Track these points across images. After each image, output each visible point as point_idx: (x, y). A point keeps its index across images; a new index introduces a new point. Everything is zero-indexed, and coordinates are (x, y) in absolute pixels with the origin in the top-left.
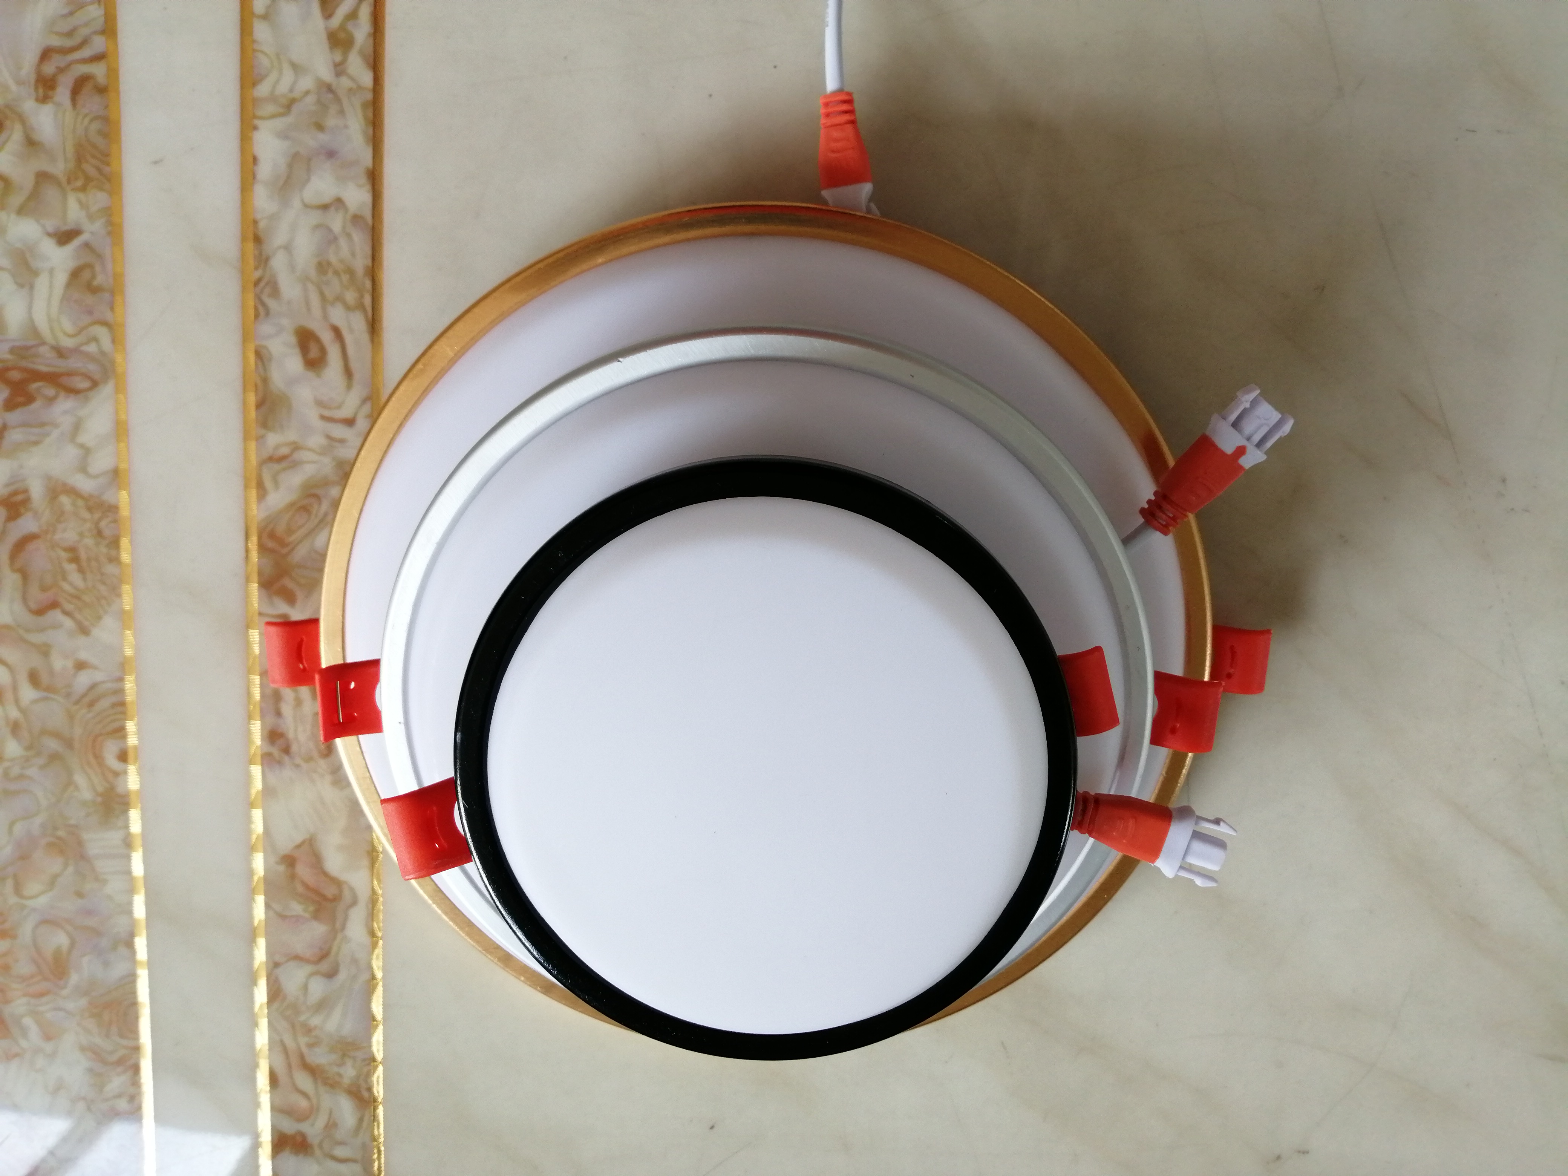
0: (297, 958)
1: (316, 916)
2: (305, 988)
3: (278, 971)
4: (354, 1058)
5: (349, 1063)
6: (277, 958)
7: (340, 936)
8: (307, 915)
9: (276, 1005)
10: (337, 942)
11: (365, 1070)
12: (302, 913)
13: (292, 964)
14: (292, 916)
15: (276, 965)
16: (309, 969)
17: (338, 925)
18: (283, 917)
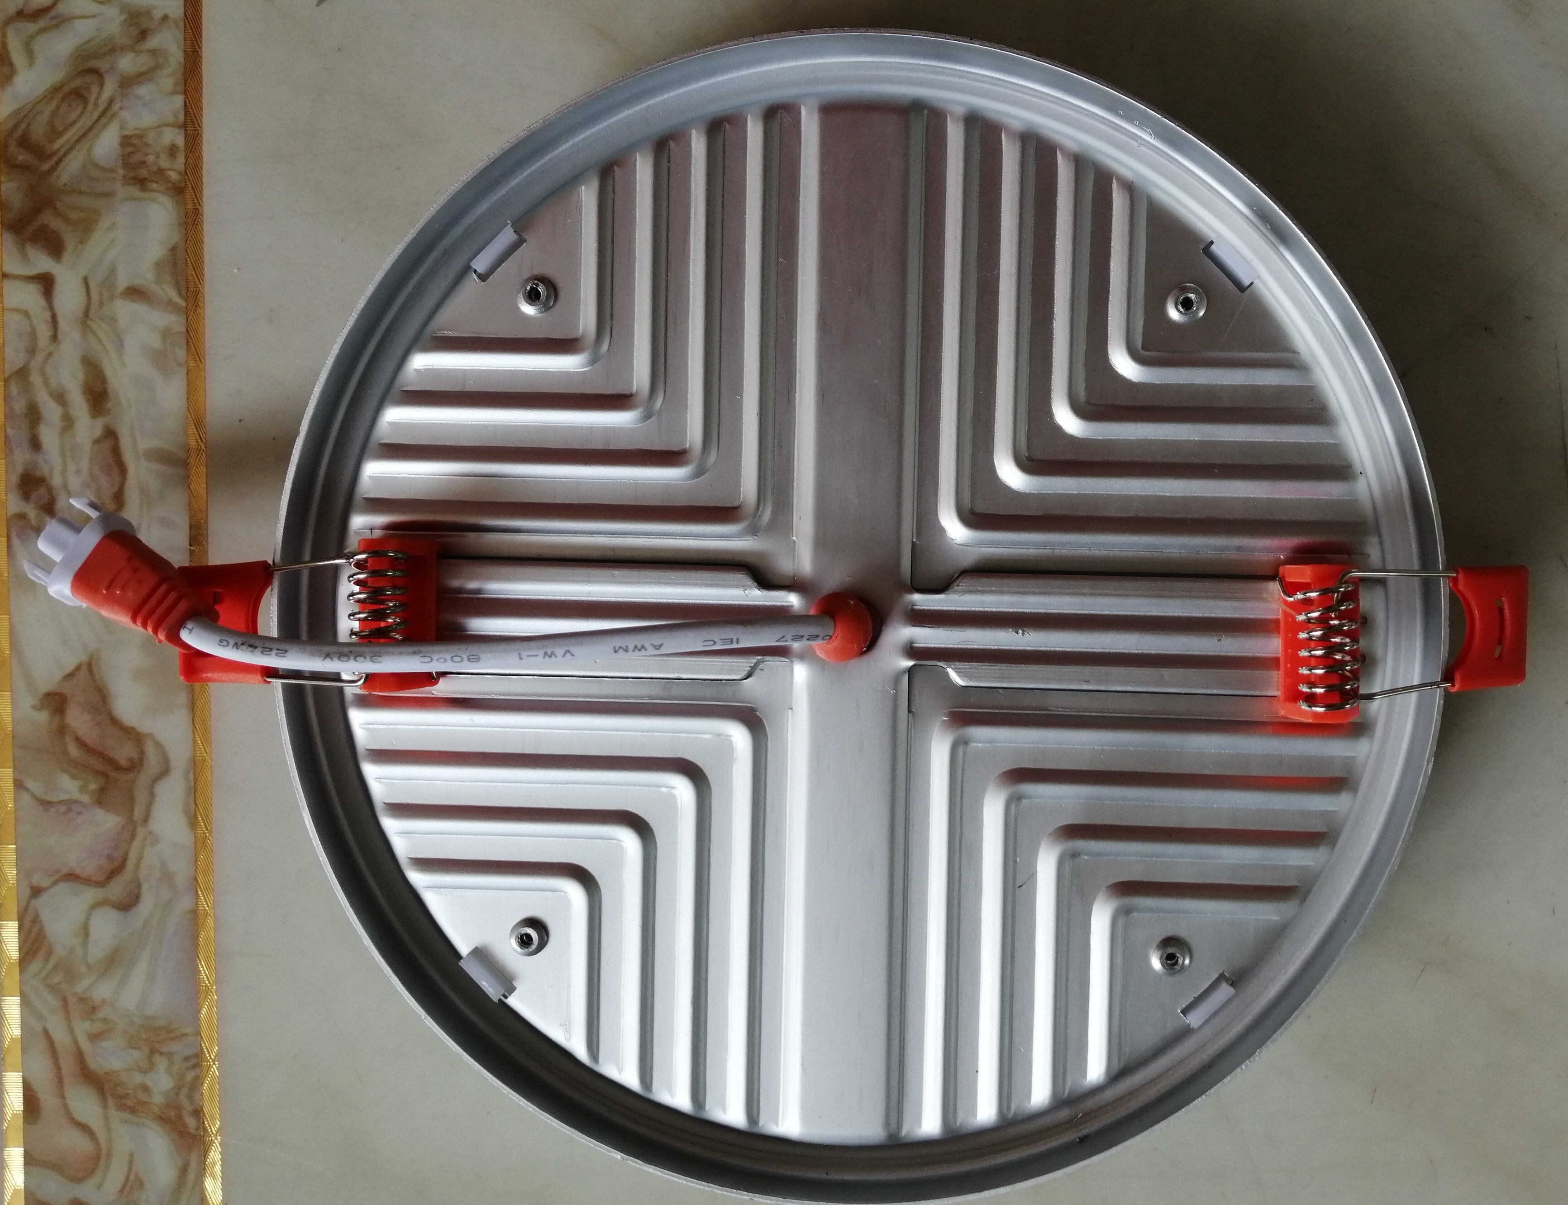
0: (71, 877)
1: (101, 799)
2: (85, 931)
3: (40, 904)
4: (170, 1055)
5: (162, 1063)
6: (38, 880)
7: (141, 832)
8: (86, 799)
9: (34, 967)
10: (136, 844)
11: (190, 1076)
12: (76, 795)
13: (63, 887)
14: (61, 802)
15: (36, 892)
16: (91, 895)
17: (138, 812)
18: (46, 804)
